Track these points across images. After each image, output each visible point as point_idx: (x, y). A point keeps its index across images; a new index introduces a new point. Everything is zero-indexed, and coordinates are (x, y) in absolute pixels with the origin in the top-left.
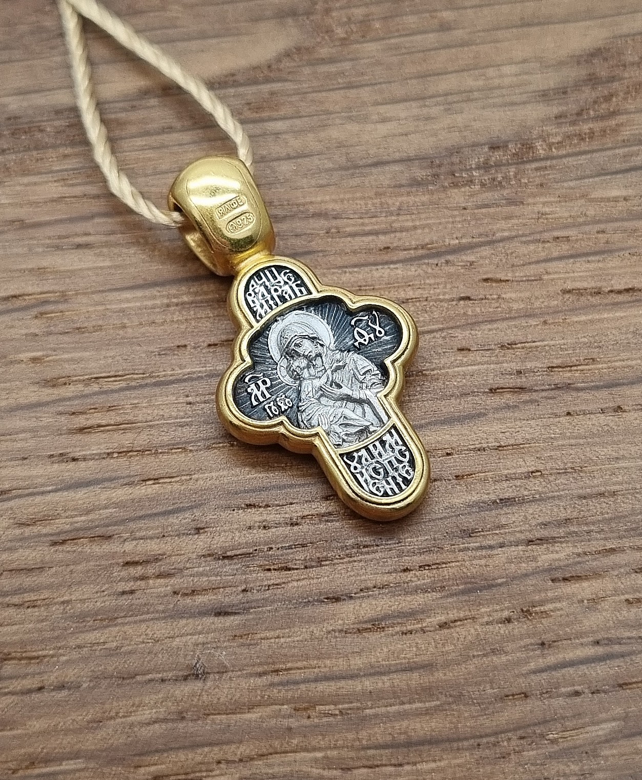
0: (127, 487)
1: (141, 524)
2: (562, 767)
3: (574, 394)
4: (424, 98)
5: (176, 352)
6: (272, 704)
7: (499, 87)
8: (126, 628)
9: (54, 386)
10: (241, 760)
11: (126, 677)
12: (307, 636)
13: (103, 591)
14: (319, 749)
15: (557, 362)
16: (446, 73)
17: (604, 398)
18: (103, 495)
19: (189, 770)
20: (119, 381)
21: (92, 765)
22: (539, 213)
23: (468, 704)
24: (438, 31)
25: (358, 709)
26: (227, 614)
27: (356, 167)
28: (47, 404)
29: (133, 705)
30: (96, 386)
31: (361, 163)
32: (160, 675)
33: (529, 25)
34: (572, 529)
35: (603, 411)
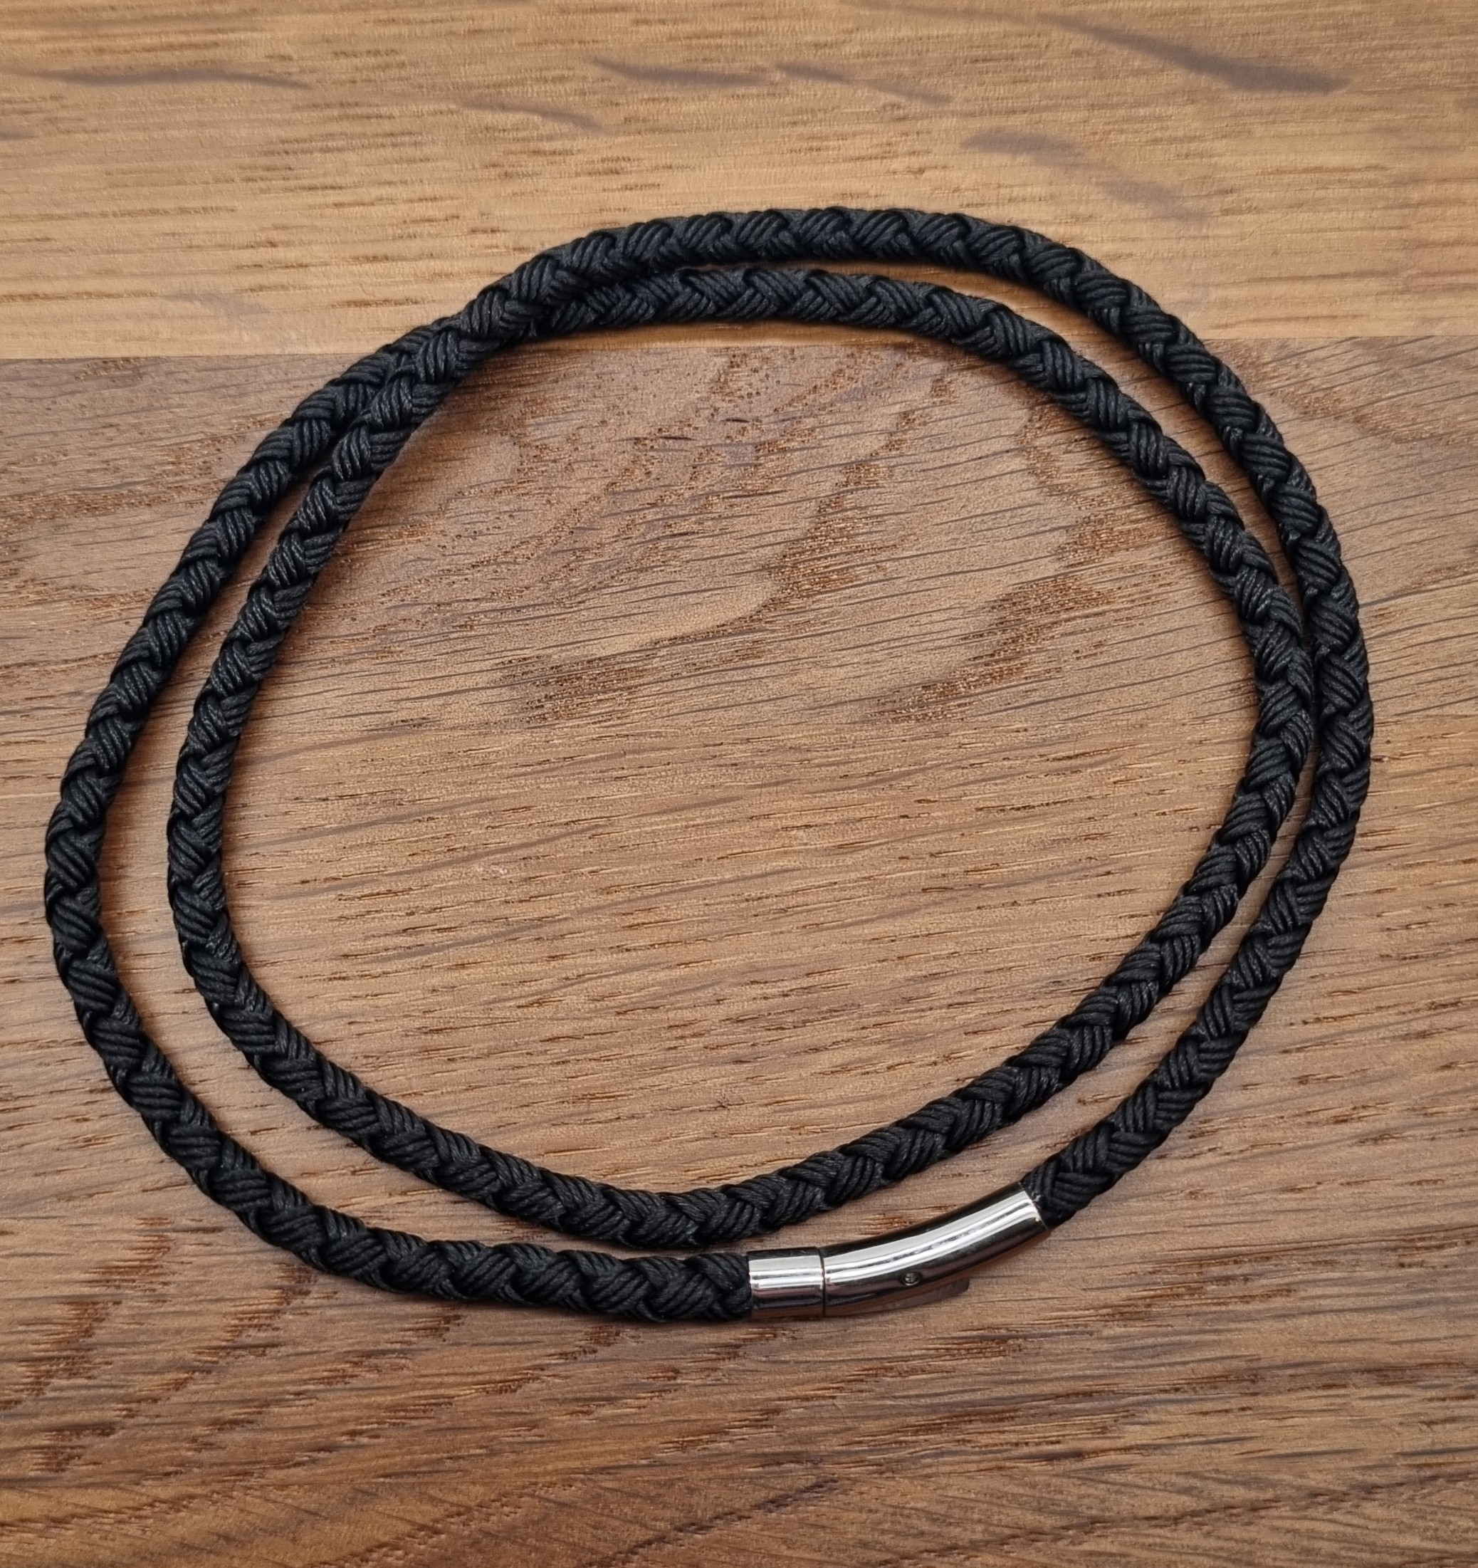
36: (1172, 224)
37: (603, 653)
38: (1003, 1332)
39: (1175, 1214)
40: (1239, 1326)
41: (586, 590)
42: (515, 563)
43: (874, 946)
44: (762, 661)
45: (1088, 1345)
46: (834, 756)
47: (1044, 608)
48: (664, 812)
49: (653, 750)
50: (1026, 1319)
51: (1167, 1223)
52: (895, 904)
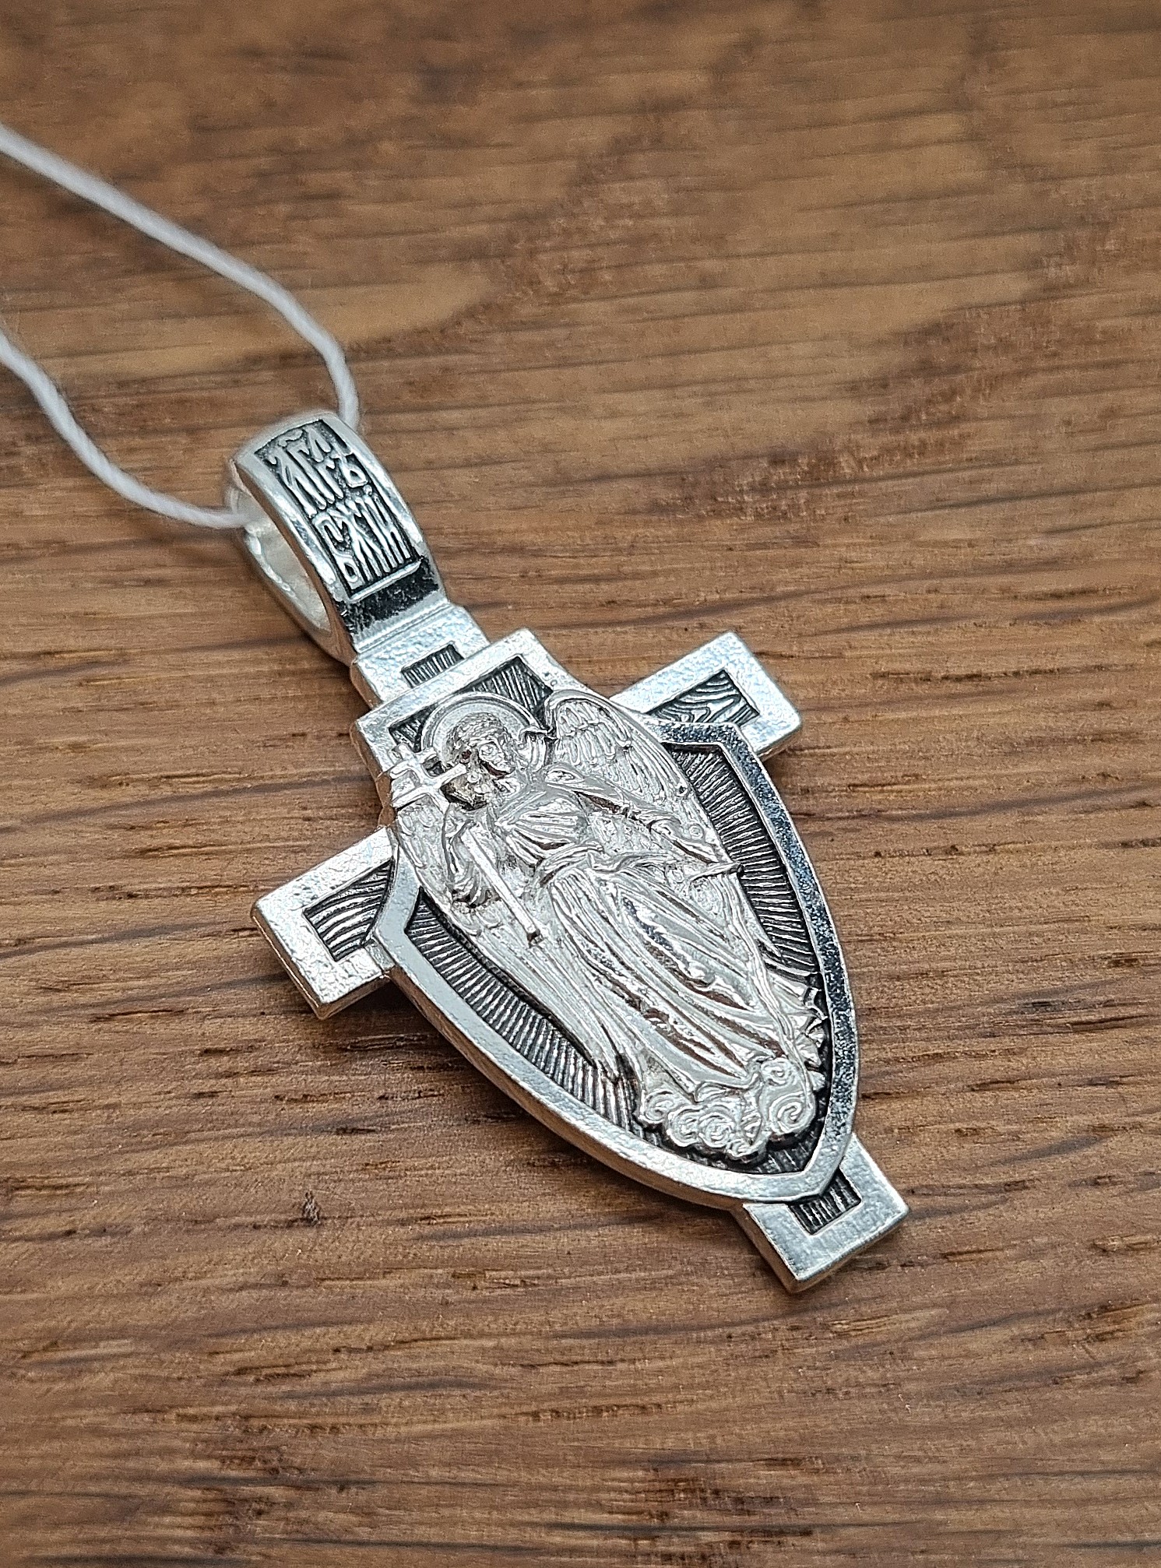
0: (210, 940)
1: (230, 993)
2: (853, 1373)
3: (886, 825)
4: (672, 386)
5: (290, 744)
6: (420, 1267)
7: (787, 375)
8: (202, 1146)
9: (104, 786)
10: (370, 1349)
11: (200, 1221)
12: (476, 1168)
13: (169, 1092)
14: (490, 1336)
15: (862, 778)
16: (708, 350)
17: (931, 833)
18: (171, 949)
19: (292, 1361)
20: (203, 782)
21: (144, 1350)
22: (841, 559)
23: (715, 1276)
24: (698, 288)
25: (549, 1277)
26: (355, 1131)
27: (569, 481)
28: (92, 812)
29: (210, 1261)
30: (168, 788)
31: (577, 477)
32: (253, 1219)
33: (834, 285)
34: (878, 1023)
35: (929, 853)
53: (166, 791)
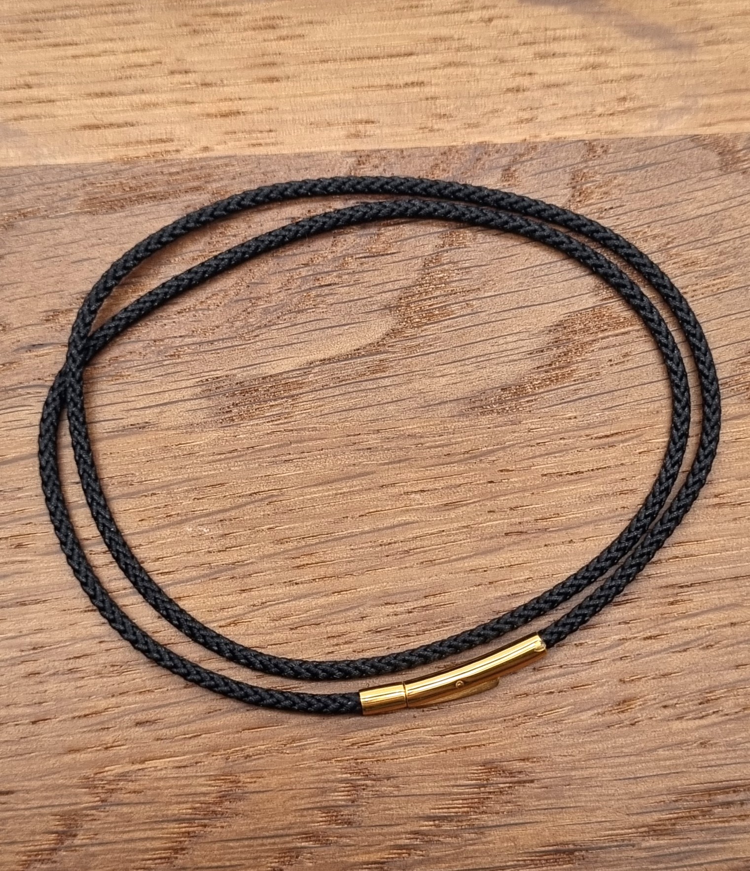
0: (325, 597)
1: (334, 616)
2: (544, 729)
3: (549, 534)
7: (506, 350)
9: (281, 544)
15: (539, 517)
18: (313, 602)
19: (368, 740)
20: (315, 539)
22: (529, 429)
27: (430, 405)
31: (432, 403)
35: (563, 543)
36: (670, 53)
37: (273, 372)
38: (571, 847)
39: (690, 759)
40: (738, 837)
41: (259, 327)
42: (209, 309)
43: (472, 575)
44: (387, 374)
45: (632, 853)
46: (440, 441)
47: (586, 330)
48: (320, 484)
49: (311, 440)
50: (588, 837)
51: (685, 765)
52: (487, 544)
53: (303, 543)
